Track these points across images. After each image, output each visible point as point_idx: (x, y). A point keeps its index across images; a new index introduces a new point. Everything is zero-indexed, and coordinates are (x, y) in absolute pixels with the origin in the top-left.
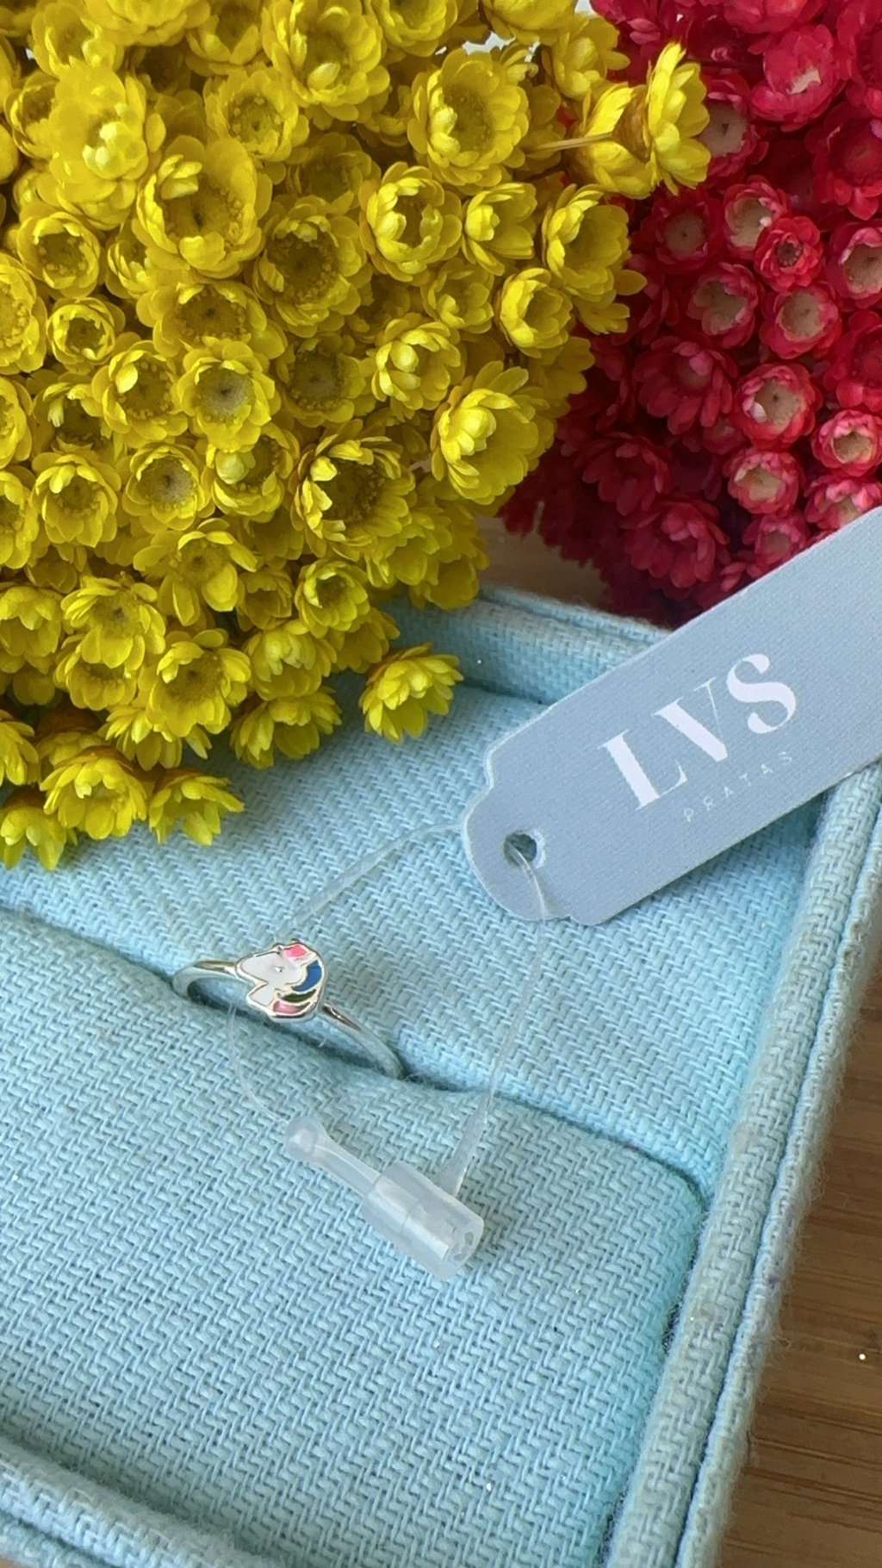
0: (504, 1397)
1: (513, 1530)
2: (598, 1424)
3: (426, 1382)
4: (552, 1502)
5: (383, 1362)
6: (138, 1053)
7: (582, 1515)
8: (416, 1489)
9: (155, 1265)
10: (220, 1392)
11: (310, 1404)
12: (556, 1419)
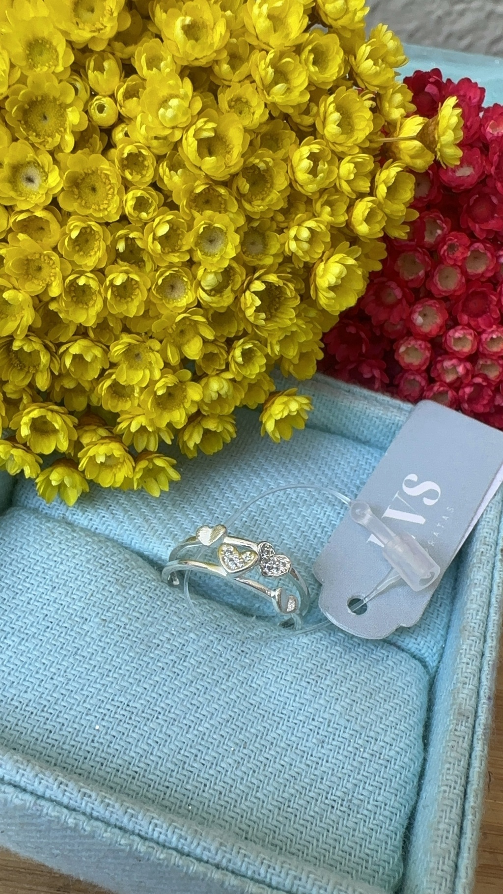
0: (352, 766)
1: (363, 833)
2: (400, 778)
3: (310, 760)
4: (381, 818)
5: (287, 750)
6: (137, 592)
7: (396, 825)
8: (312, 813)
9: (160, 699)
10: (203, 765)
11: (251, 772)
12: (379, 776)
